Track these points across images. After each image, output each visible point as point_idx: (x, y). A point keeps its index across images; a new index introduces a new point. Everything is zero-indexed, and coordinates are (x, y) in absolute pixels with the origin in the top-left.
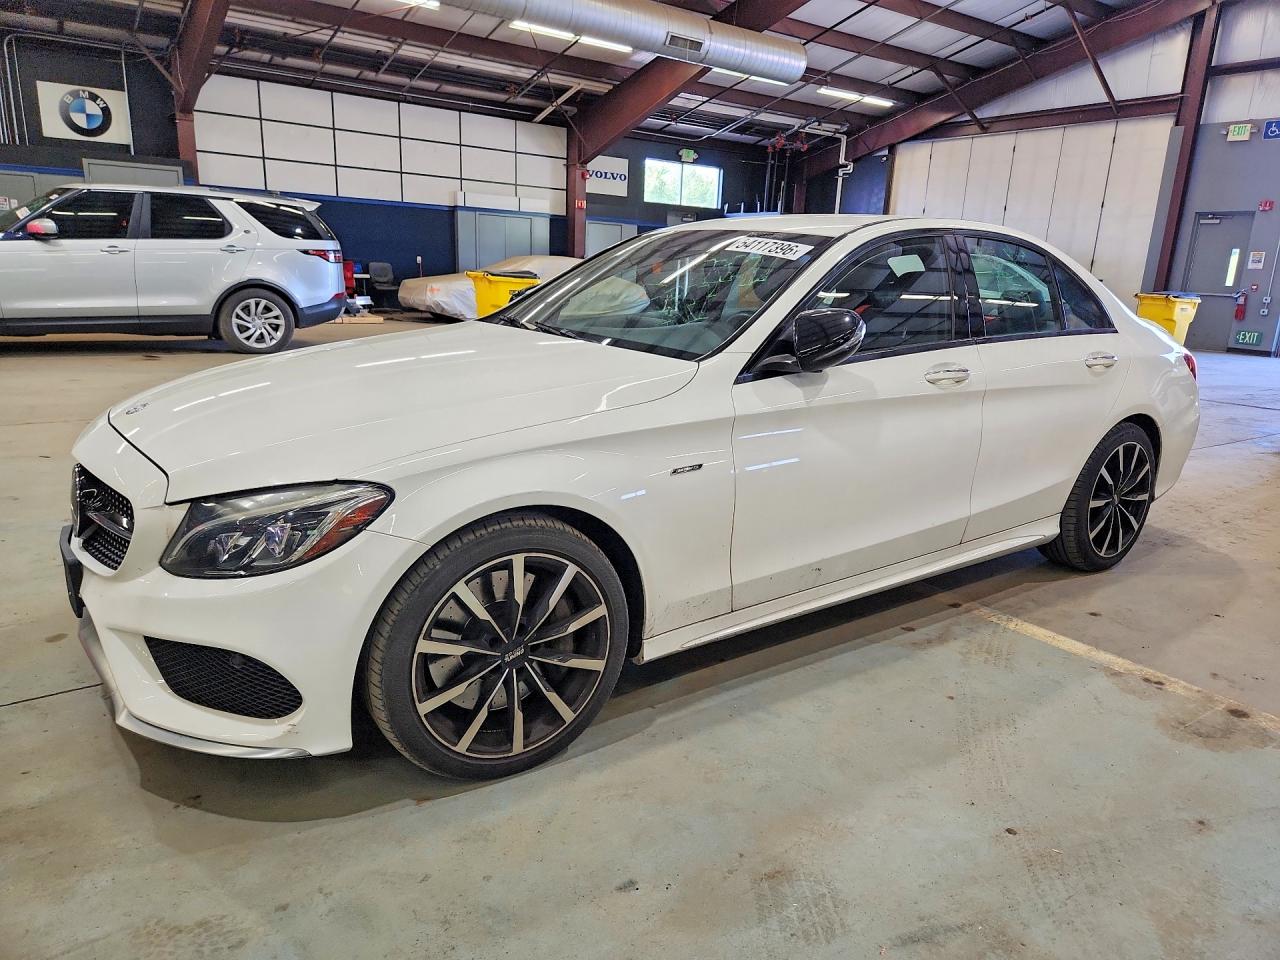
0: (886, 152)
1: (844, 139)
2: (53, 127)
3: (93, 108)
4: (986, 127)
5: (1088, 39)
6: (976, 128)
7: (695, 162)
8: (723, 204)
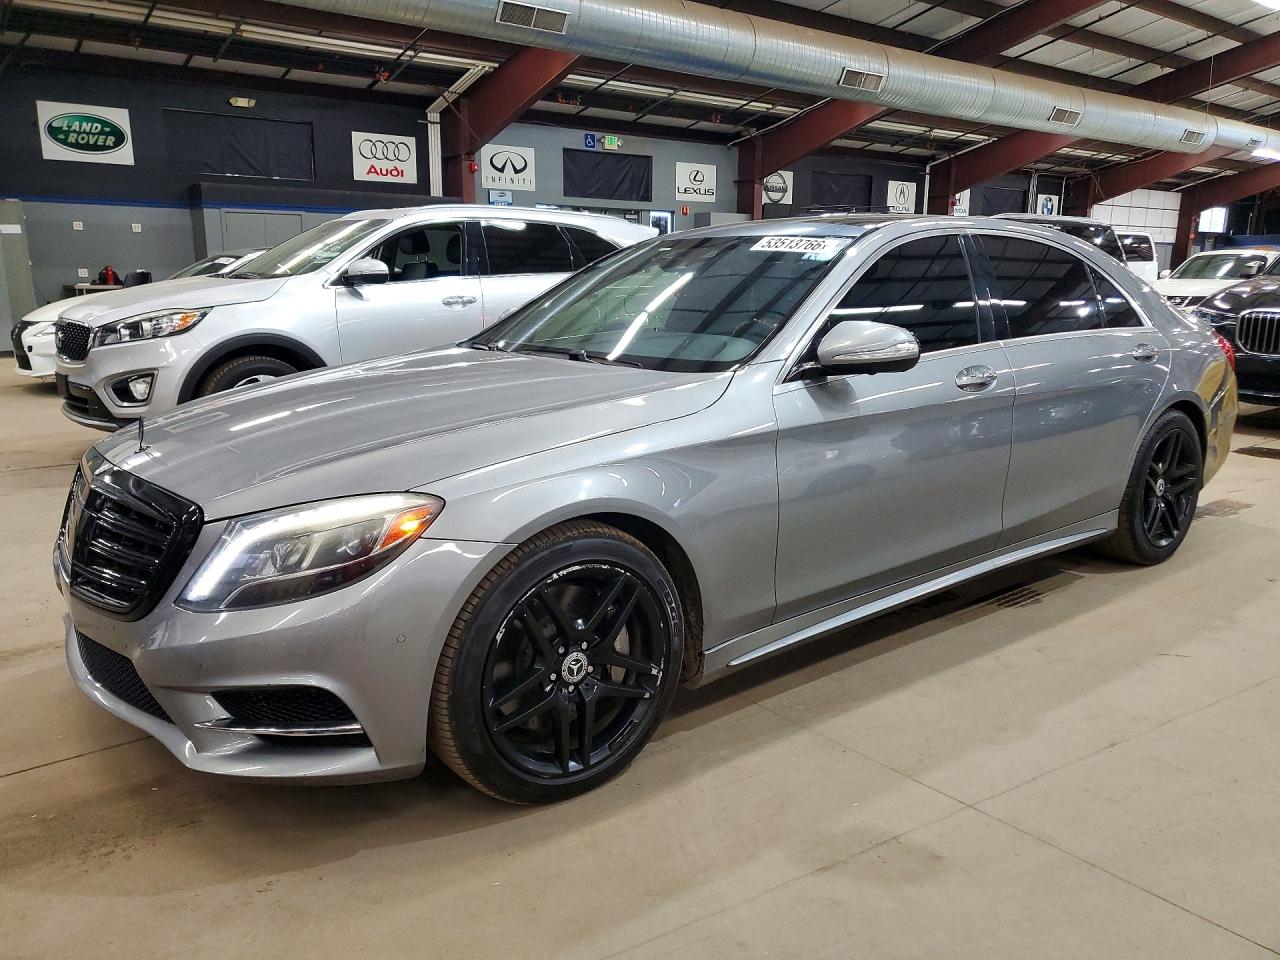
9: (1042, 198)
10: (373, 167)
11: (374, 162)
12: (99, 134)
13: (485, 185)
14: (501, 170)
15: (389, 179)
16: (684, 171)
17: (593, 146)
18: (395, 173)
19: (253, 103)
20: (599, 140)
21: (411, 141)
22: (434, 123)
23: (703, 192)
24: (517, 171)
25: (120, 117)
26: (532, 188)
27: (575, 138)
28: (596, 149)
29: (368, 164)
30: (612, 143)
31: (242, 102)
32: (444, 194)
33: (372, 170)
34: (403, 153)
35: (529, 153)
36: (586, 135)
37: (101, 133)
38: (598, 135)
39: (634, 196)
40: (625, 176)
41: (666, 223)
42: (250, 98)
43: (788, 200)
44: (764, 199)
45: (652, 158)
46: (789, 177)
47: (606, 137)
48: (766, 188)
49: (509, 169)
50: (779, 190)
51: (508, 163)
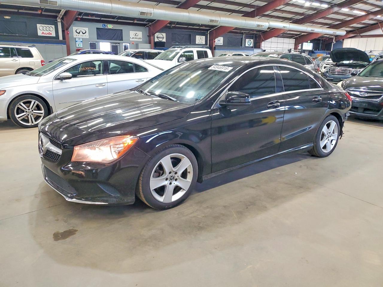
0: (342, 40)
1: (334, 38)
2: (247, 45)
3: (250, 42)
4: (362, 37)
5: (381, 25)
6: (360, 37)
7: (310, 42)
8: (313, 49)
9: (247, 40)
10: (43, 32)
11: (43, 31)
13: (74, 37)
14: (79, 33)
15: (48, 35)
16: (132, 34)
18: (49, 34)
19: (10, 18)
20: (106, 26)
21: (53, 26)
22: (59, 22)
23: (138, 38)
24: (83, 34)
26: (88, 37)
28: (106, 28)
29: (42, 32)
30: (110, 26)
31: (7, 17)
32: (63, 39)
33: (43, 33)
34: (51, 29)
35: (87, 29)
38: (106, 24)
39: (118, 39)
40: (115, 34)
41: (128, 46)
42: (9, 16)
43: (164, 40)
44: (156, 40)
45: (122, 30)
46: (164, 35)
47: (108, 25)
48: (157, 38)
49: (81, 33)
50: (162, 38)
51: (81, 31)
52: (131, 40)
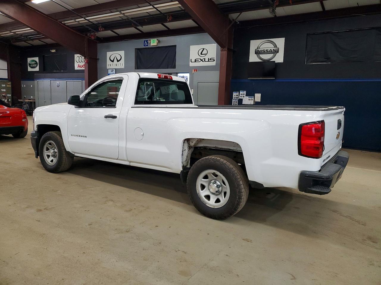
11: (79, 63)
12: (34, 64)
13: (108, 68)
14: (113, 61)
15: (82, 68)
16: (194, 51)
17: (147, 45)
18: (84, 66)
19: (55, 51)
20: (149, 42)
23: (207, 60)
24: (118, 61)
25: (37, 59)
26: (124, 67)
27: (140, 44)
30: (153, 42)
31: (53, 51)
33: (79, 66)
36: (145, 41)
37: (35, 64)
43: (279, 58)
44: (253, 58)
45: (175, 46)
46: (280, 42)
47: (151, 40)
48: (257, 52)
49: (115, 60)
50: (270, 52)
51: (115, 57)
52: (191, 64)
